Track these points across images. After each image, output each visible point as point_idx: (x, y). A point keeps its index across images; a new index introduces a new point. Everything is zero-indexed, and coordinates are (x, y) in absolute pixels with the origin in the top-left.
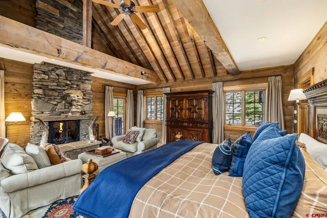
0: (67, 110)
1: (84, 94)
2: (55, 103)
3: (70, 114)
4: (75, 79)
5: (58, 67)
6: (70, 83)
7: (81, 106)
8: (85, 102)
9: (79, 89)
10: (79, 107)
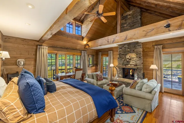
0: (128, 63)
1: (137, 54)
2: (123, 60)
3: (129, 65)
4: (132, 47)
5: (125, 44)
6: (130, 50)
7: (135, 61)
8: (137, 59)
9: (134, 52)
10: (134, 62)
